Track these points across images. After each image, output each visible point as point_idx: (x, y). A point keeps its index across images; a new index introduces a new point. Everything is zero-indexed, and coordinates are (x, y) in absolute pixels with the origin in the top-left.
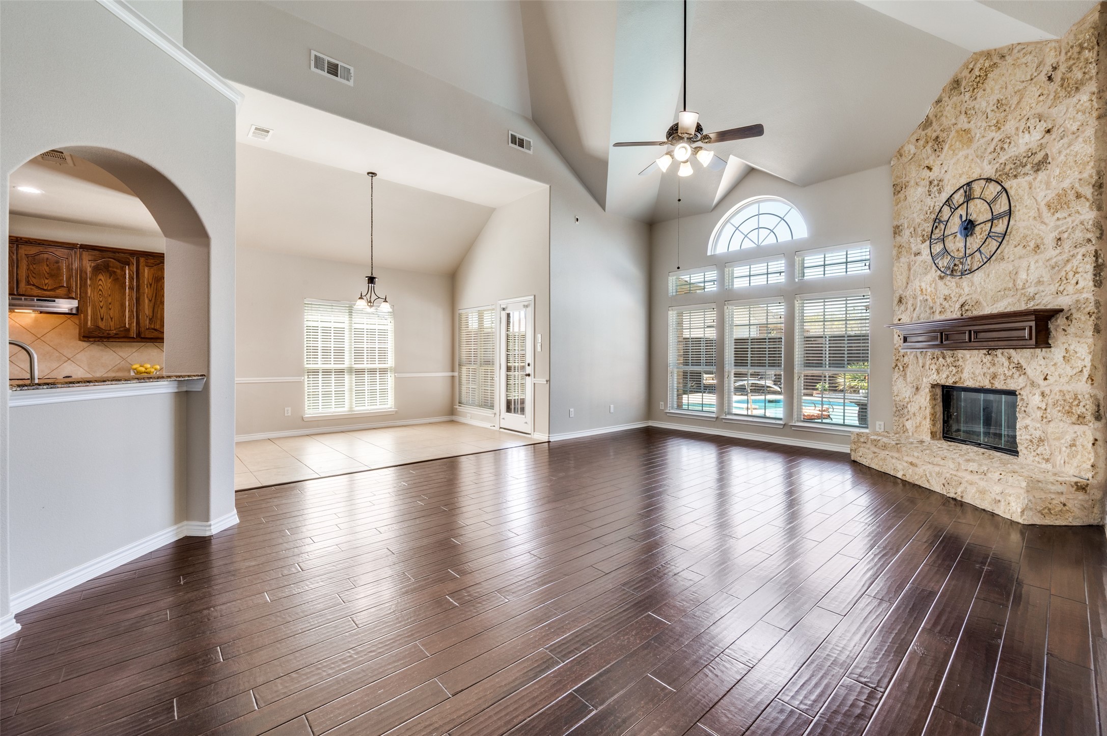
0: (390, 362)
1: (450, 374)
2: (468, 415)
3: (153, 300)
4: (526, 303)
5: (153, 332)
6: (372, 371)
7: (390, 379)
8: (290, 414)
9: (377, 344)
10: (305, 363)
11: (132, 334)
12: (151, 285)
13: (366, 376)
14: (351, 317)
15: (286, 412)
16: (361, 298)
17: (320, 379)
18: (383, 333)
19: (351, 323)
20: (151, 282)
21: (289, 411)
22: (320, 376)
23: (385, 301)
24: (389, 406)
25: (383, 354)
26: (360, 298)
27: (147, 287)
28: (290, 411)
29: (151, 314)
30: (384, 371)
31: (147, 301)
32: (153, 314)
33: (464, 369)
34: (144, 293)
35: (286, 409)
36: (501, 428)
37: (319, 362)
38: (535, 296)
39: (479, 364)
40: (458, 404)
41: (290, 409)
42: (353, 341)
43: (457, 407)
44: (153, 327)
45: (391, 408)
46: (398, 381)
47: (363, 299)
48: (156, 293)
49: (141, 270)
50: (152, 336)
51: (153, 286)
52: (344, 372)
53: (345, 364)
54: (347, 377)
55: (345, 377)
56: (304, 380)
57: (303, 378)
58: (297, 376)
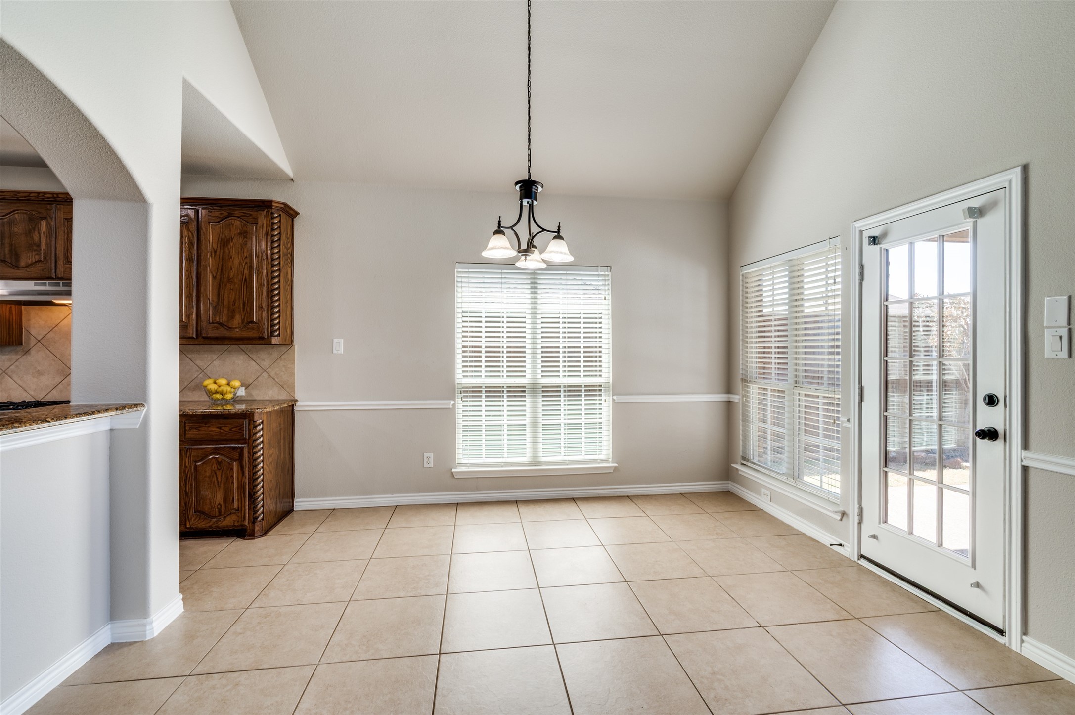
0: (606, 375)
1: (723, 397)
2: (763, 490)
3: (218, 277)
4: (976, 203)
5: (217, 328)
6: (573, 391)
7: (606, 405)
8: (431, 465)
9: (582, 340)
10: (460, 376)
11: (191, 332)
12: (215, 252)
13: (562, 398)
14: (536, 293)
15: (426, 460)
16: (499, 231)
17: (484, 404)
18: (593, 319)
19: (535, 303)
20: (215, 248)
21: (430, 461)
22: (484, 399)
23: (558, 236)
24: (602, 457)
25: (593, 356)
26: (496, 232)
27: (211, 256)
28: (432, 460)
29: (216, 300)
30: (593, 390)
31: (210, 279)
32: (218, 299)
33: (753, 390)
34: (206, 266)
35: (426, 455)
36: (862, 556)
37: (483, 374)
38: (1025, 169)
39: (791, 381)
40: (739, 460)
41: (432, 455)
42: (539, 336)
43: (738, 467)
44: (217, 319)
45: (606, 461)
46: (618, 408)
47: (503, 233)
48: (222, 265)
49: (203, 231)
50: (217, 335)
51: (218, 253)
52: (524, 391)
53: (527, 377)
54: (528, 400)
55: (525, 401)
56: (454, 405)
57: (452, 402)
58: (444, 399)
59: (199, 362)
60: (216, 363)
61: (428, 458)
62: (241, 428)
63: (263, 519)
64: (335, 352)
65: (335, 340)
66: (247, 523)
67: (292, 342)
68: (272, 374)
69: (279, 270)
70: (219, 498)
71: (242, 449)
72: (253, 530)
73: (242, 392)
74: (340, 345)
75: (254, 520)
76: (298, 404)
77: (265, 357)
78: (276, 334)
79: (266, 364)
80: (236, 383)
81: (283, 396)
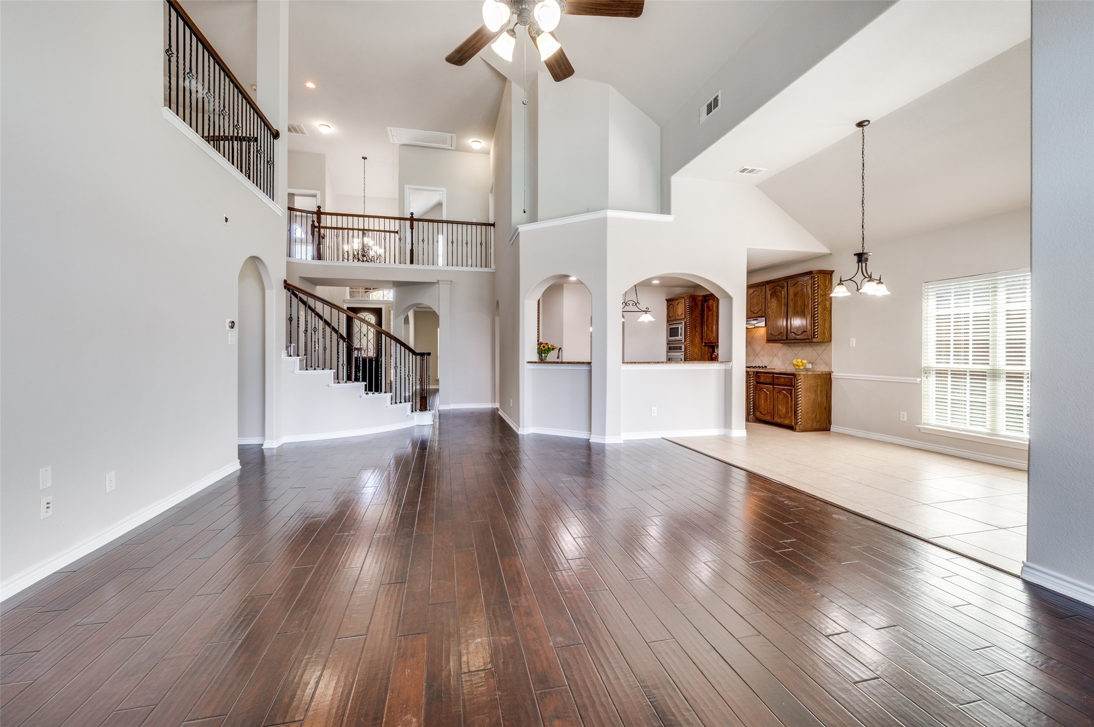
3: (793, 311)
5: (793, 335)
8: (905, 420)
11: (784, 337)
12: (792, 300)
15: (901, 416)
17: (949, 383)
20: (792, 298)
22: (949, 379)
27: (791, 302)
28: (905, 417)
31: (791, 312)
34: (790, 307)
35: (901, 413)
37: (952, 361)
41: (905, 413)
48: (795, 306)
49: (789, 291)
50: (793, 338)
52: (986, 376)
53: (990, 364)
54: (989, 383)
55: (985, 383)
56: (921, 381)
57: (919, 379)
58: (914, 377)
59: (795, 351)
60: (801, 352)
61: (903, 415)
62: (791, 381)
63: (801, 424)
64: (851, 345)
65: (851, 339)
66: (793, 424)
67: (831, 340)
68: (822, 358)
69: (818, 304)
70: (784, 410)
71: (791, 389)
72: (796, 428)
73: (810, 366)
74: (853, 342)
75: (796, 423)
76: (833, 374)
77: (820, 349)
78: (816, 336)
79: (819, 352)
80: (805, 361)
81: (826, 370)
